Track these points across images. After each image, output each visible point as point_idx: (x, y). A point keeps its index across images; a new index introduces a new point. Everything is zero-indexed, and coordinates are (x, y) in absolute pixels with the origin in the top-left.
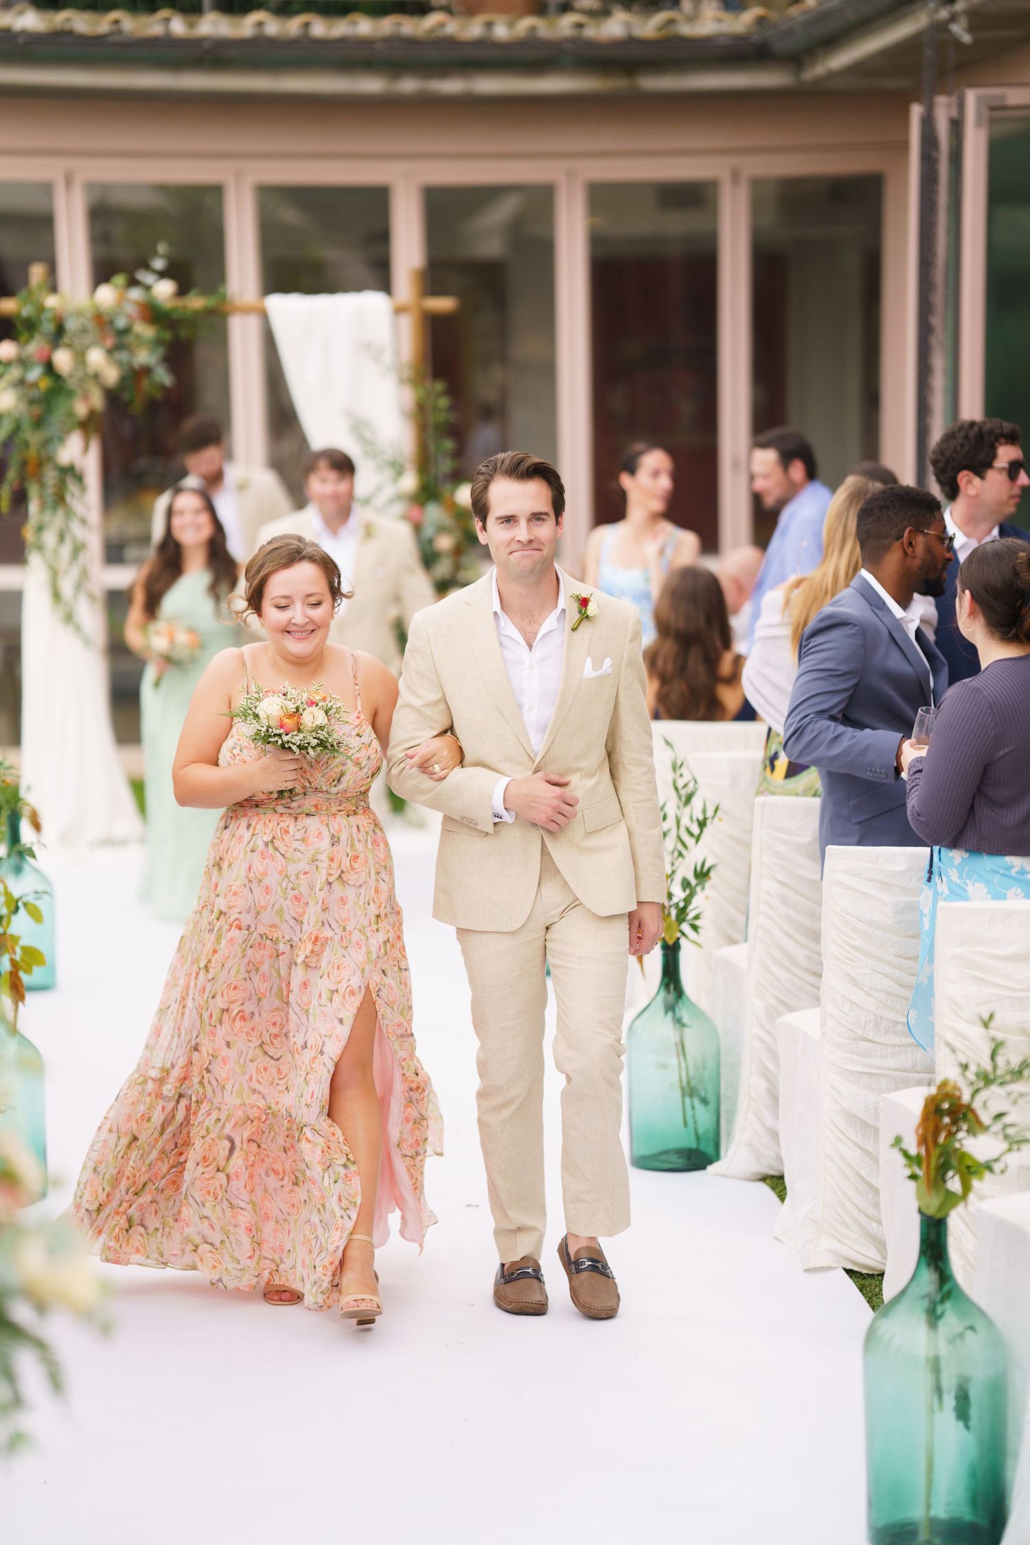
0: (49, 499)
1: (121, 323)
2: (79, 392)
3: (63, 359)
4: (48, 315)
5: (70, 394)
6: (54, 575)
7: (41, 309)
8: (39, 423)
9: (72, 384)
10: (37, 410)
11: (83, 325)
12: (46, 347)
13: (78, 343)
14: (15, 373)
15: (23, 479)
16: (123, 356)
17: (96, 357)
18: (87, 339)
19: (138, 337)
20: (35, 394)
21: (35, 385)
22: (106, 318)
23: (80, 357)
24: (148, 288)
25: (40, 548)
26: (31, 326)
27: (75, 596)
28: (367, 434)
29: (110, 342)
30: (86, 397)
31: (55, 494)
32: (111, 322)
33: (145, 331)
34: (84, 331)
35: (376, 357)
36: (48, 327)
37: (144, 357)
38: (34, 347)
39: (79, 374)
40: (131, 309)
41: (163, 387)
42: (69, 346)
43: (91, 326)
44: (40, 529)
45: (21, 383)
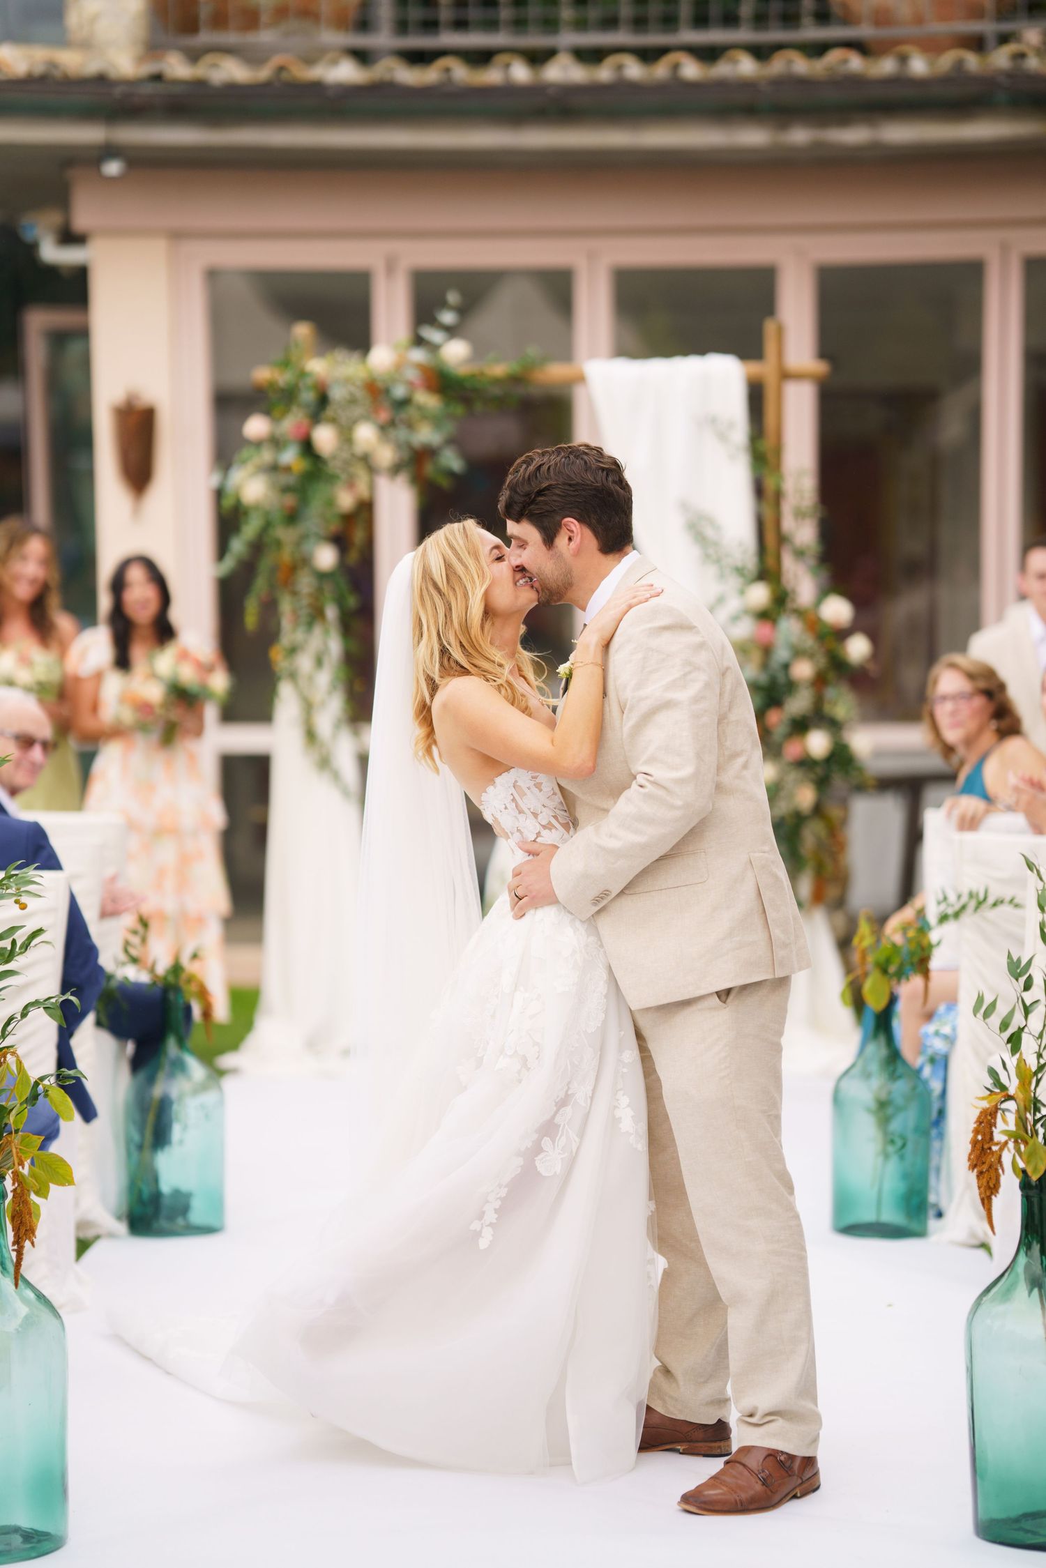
0: (304, 612)
1: (399, 392)
2: (343, 476)
3: (325, 437)
4: (309, 381)
5: (332, 479)
6: (308, 707)
7: (303, 374)
8: (292, 517)
9: (334, 467)
10: (290, 500)
11: (351, 394)
12: (306, 422)
13: (344, 416)
14: (267, 456)
15: (272, 587)
16: (402, 434)
17: (366, 434)
18: (358, 411)
19: (420, 408)
20: (290, 480)
21: (288, 469)
22: (380, 384)
23: (346, 437)
24: (434, 348)
25: (293, 676)
26: (288, 396)
27: (335, 736)
28: (709, 532)
29: (384, 416)
30: (351, 484)
31: (310, 605)
32: (387, 391)
33: (427, 400)
34: (353, 401)
35: (722, 437)
36: (308, 396)
37: (426, 435)
38: (291, 423)
39: (345, 455)
40: (412, 375)
41: (451, 474)
42: (333, 421)
43: (360, 394)
44: (293, 651)
45: (274, 468)
